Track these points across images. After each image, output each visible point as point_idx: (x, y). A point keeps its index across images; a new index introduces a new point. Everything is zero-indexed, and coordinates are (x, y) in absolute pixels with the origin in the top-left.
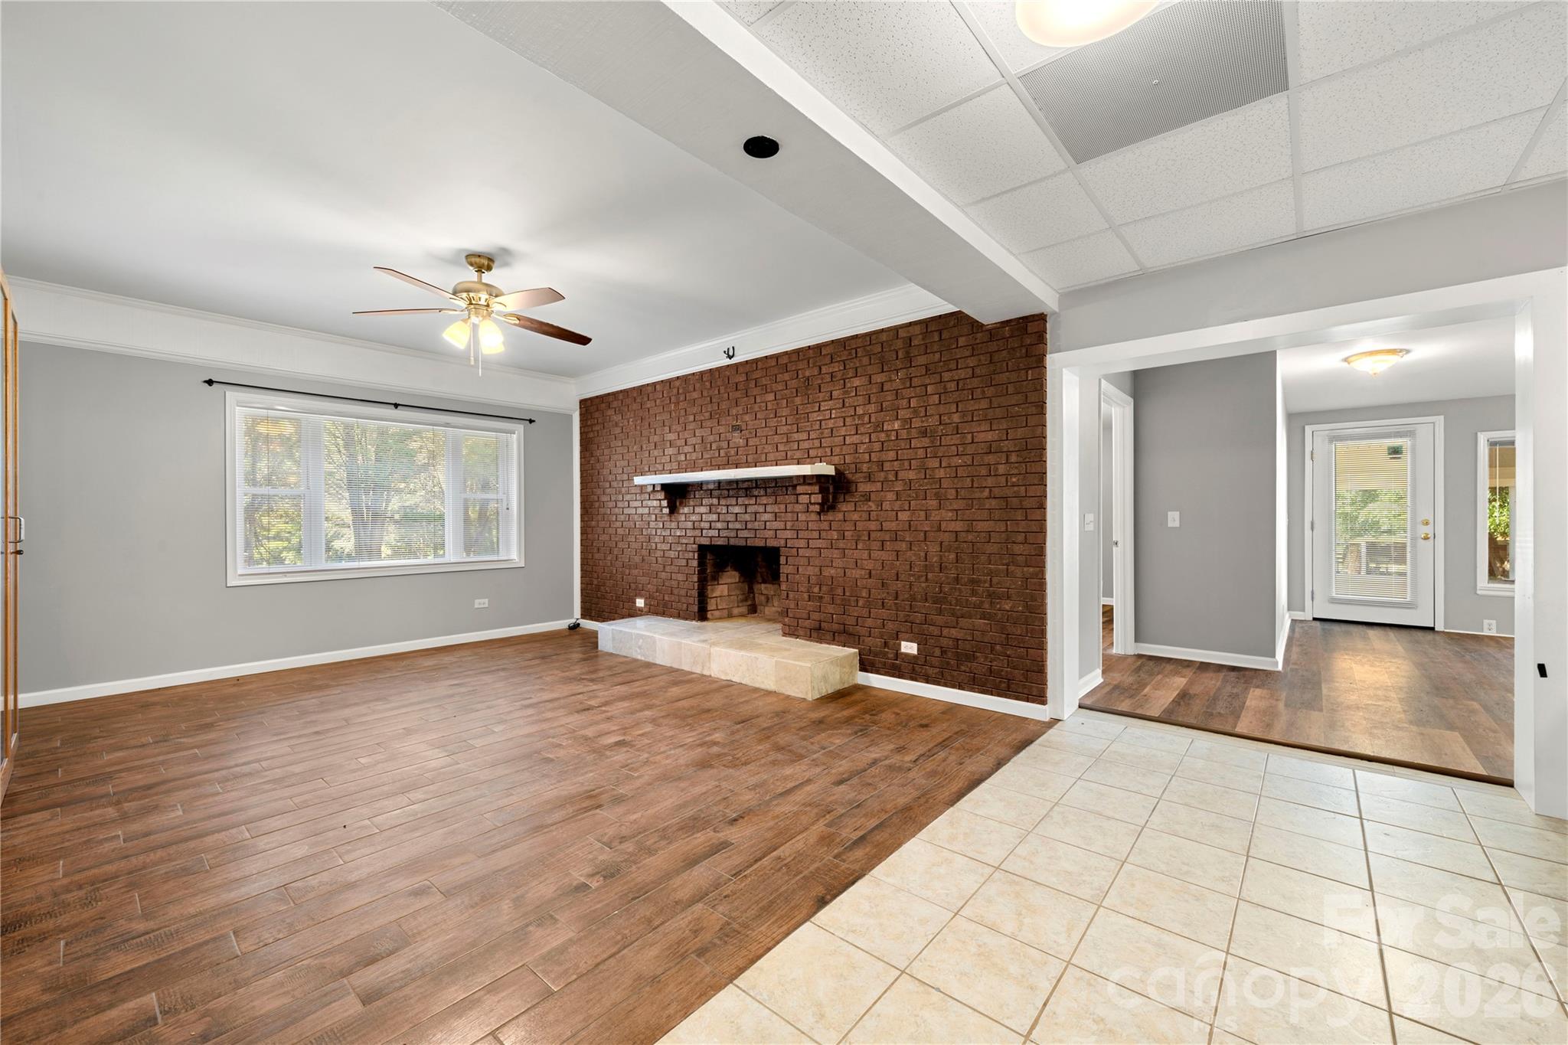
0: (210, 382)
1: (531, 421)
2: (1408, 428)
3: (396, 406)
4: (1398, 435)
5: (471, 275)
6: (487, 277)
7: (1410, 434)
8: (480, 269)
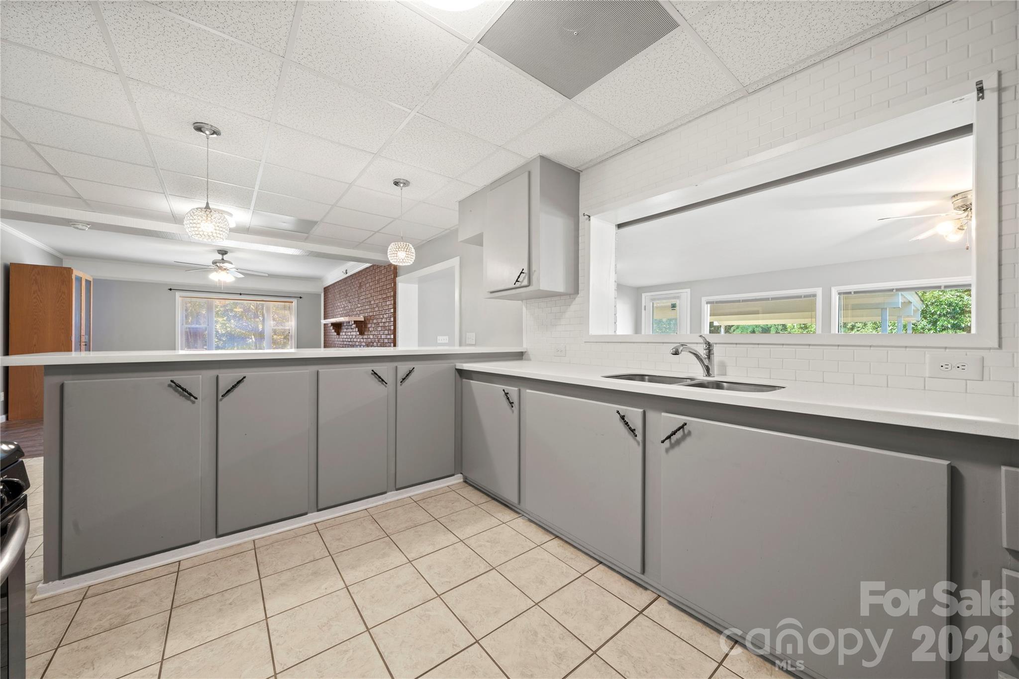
0: (170, 289)
1: (301, 298)
2: (678, 295)
3: (241, 294)
4: (675, 298)
5: (219, 257)
6: (225, 257)
7: (678, 298)
8: (223, 254)
